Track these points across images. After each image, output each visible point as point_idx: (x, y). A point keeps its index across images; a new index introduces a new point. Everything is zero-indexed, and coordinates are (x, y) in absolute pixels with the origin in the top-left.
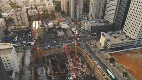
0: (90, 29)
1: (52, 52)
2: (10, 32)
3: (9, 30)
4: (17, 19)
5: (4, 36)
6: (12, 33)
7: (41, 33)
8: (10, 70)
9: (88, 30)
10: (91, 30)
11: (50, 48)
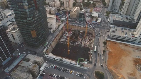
0: (112, 21)
1: (76, 28)
2: (60, 11)
3: (61, 9)
4: (66, 4)
5: (57, 12)
6: (61, 12)
7: (75, 15)
8: (51, 28)
9: (111, 22)
10: (112, 23)
11: (75, 26)
